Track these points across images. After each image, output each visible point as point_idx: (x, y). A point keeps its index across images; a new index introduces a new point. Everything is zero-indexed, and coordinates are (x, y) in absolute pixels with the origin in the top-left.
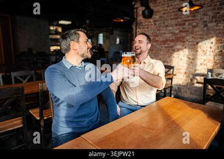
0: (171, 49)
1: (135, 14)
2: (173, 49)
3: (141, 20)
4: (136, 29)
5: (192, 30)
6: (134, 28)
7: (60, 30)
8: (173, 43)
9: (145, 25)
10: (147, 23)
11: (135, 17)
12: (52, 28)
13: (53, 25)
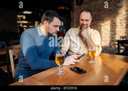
0: (95, 26)
1: (72, 4)
2: (97, 25)
3: (76, 8)
4: (73, 14)
5: (108, 13)
6: (72, 14)
7: (24, 17)
8: (97, 22)
9: (79, 11)
10: (80, 10)
11: (72, 6)
12: (19, 16)
13: (20, 14)
